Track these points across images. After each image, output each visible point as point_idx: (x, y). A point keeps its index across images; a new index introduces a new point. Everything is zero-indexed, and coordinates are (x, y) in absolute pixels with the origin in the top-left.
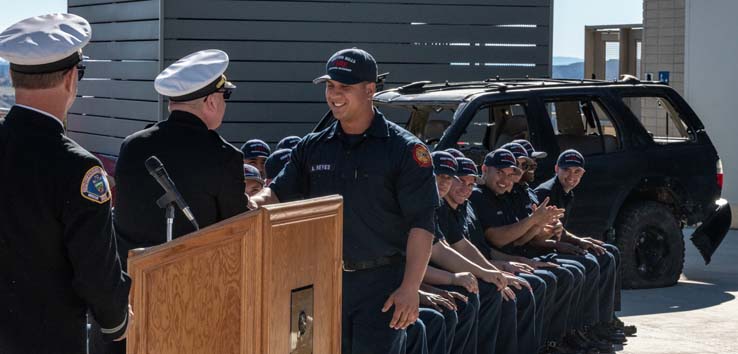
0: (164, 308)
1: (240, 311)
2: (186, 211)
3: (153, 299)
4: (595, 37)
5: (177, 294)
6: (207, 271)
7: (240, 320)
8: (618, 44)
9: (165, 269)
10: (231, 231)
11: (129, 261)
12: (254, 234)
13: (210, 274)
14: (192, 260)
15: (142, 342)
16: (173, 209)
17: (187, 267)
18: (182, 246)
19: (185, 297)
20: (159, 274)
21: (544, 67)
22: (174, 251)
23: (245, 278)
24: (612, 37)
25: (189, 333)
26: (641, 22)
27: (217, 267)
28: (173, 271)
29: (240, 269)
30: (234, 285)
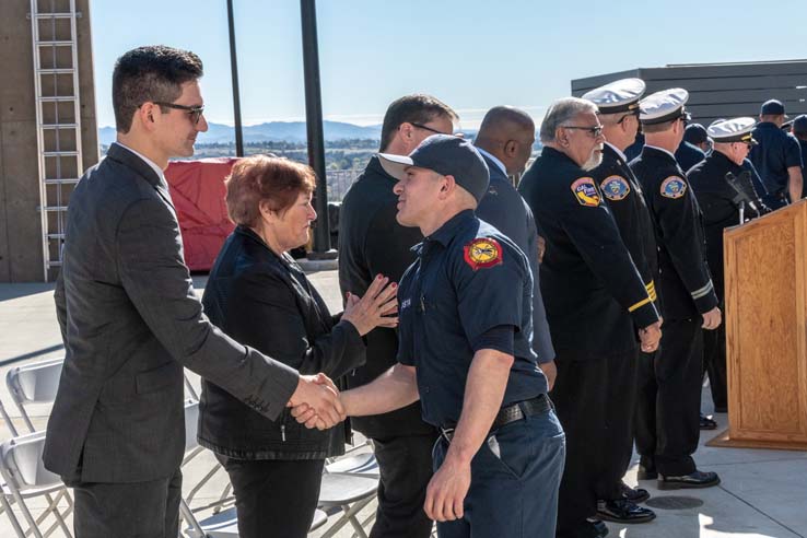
0: (747, 262)
1: (794, 260)
2: (752, 204)
3: (740, 255)
5: (755, 253)
6: (772, 238)
7: (794, 267)
9: (747, 238)
10: (787, 214)
11: (724, 234)
12: (802, 215)
13: (775, 240)
14: (763, 232)
15: (734, 282)
16: (743, 203)
19: (760, 253)
20: (743, 242)
22: (752, 227)
23: (797, 241)
25: (763, 275)
27: (779, 235)
28: (751, 239)
29: (794, 235)
30: (790, 246)
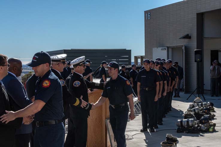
4: (136, 58)
6: (96, 97)
8: (140, 59)
14: (94, 95)
17: (93, 96)
18: (93, 93)
21: (130, 63)
24: (139, 58)
26: (144, 55)
27: (98, 96)
